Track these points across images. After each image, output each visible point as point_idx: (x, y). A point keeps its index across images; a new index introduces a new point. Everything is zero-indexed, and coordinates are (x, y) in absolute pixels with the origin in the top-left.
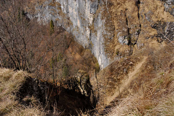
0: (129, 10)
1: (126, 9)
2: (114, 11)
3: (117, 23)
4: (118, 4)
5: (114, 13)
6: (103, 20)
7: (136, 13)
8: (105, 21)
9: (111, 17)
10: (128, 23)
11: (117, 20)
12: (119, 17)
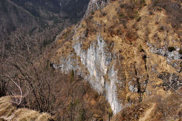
0: (138, 63)
1: (135, 62)
2: (125, 63)
3: (128, 74)
4: (129, 58)
5: (125, 65)
6: (116, 71)
7: (144, 66)
8: (117, 72)
9: (123, 69)
10: (137, 74)
11: (128, 71)
12: (130, 69)
